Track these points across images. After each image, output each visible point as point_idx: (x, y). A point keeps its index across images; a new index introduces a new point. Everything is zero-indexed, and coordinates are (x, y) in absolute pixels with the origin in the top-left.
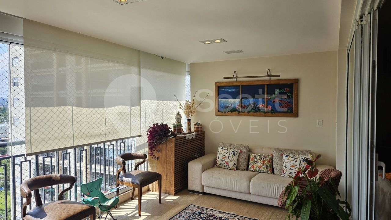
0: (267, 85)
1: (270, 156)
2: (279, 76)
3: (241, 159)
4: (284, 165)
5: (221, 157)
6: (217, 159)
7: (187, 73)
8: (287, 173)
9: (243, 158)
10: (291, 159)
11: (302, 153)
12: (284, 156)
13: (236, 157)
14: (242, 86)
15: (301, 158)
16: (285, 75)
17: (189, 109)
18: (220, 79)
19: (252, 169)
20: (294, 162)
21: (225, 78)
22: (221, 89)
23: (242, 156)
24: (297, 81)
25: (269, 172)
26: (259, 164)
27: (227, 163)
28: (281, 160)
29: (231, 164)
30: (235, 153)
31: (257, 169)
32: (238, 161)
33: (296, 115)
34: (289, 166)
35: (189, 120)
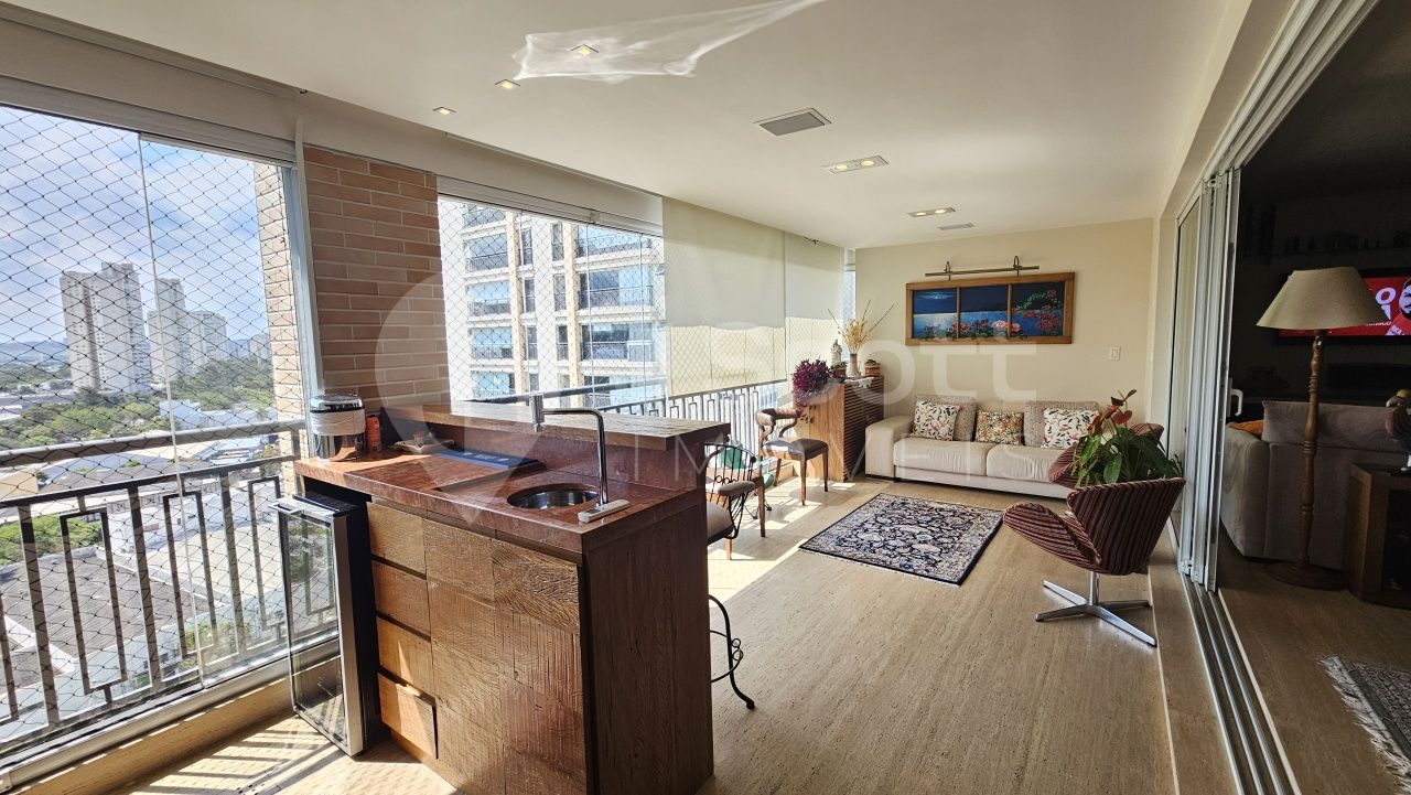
0: (1013, 285)
1: (1018, 415)
2: (1037, 268)
3: (962, 422)
4: (1047, 428)
5: (923, 420)
6: (915, 421)
7: (846, 268)
8: (1053, 441)
9: (965, 420)
10: (1060, 417)
11: (1081, 406)
12: (1046, 413)
13: (952, 419)
14: (961, 289)
15: (1079, 414)
16: (1051, 265)
17: (857, 336)
18: (919, 276)
19: (982, 439)
20: (1066, 422)
21: (927, 275)
22: (919, 298)
23: (962, 415)
24: (1072, 277)
25: (1017, 443)
26: (997, 429)
27: (935, 428)
28: (1041, 420)
29: (944, 431)
30: (951, 411)
31: (993, 439)
32: (956, 425)
33: (1069, 340)
34: (1056, 430)
35: (854, 356)
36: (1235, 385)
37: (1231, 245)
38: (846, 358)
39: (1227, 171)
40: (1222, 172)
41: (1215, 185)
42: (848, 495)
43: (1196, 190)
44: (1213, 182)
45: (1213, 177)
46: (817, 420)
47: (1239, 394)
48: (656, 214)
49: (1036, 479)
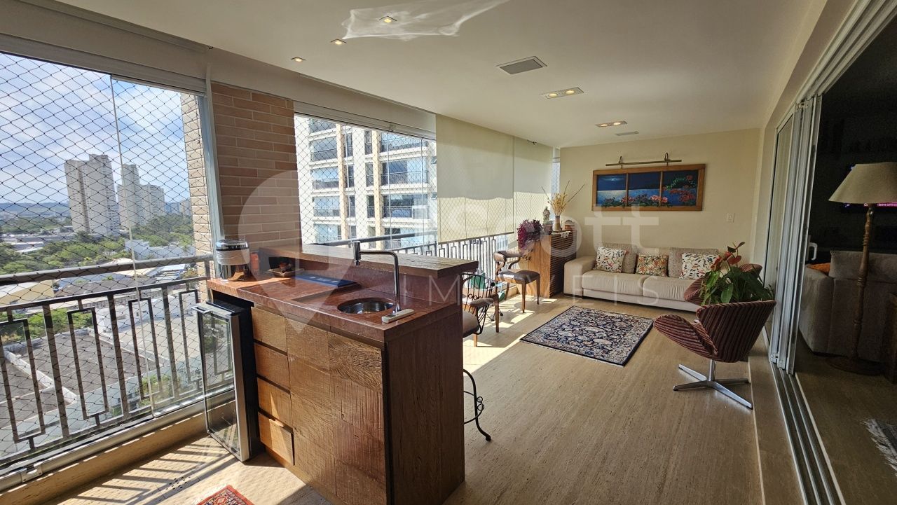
0: (664, 172)
1: (665, 257)
2: (680, 161)
3: (627, 261)
4: (684, 265)
5: (602, 259)
6: (597, 260)
7: (554, 160)
8: (687, 275)
9: (630, 260)
10: (692, 258)
11: (707, 252)
12: (684, 256)
13: (621, 259)
14: (629, 174)
15: (705, 257)
16: (689, 160)
17: (560, 204)
18: (602, 166)
19: (641, 272)
20: (696, 262)
21: (607, 165)
22: (601, 181)
23: (628, 257)
24: (703, 167)
25: (663, 275)
26: (650, 266)
27: (610, 265)
28: (680, 260)
29: (615, 266)
30: (621, 254)
31: (648, 272)
32: (623, 263)
33: (700, 209)
34: (690, 267)
35: (558, 217)
36: (812, 240)
37: (813, 147)
38: (552, 218)
39: (813, 97)
40: (809, 98)
41: (804, 107)
42: (552, 307)
43: (791, 110)
44: (803, 104)
45: (803, 101)
46: (533, 259)
47: (815, 246)
48: (432, 126)
49: (676, 298)
